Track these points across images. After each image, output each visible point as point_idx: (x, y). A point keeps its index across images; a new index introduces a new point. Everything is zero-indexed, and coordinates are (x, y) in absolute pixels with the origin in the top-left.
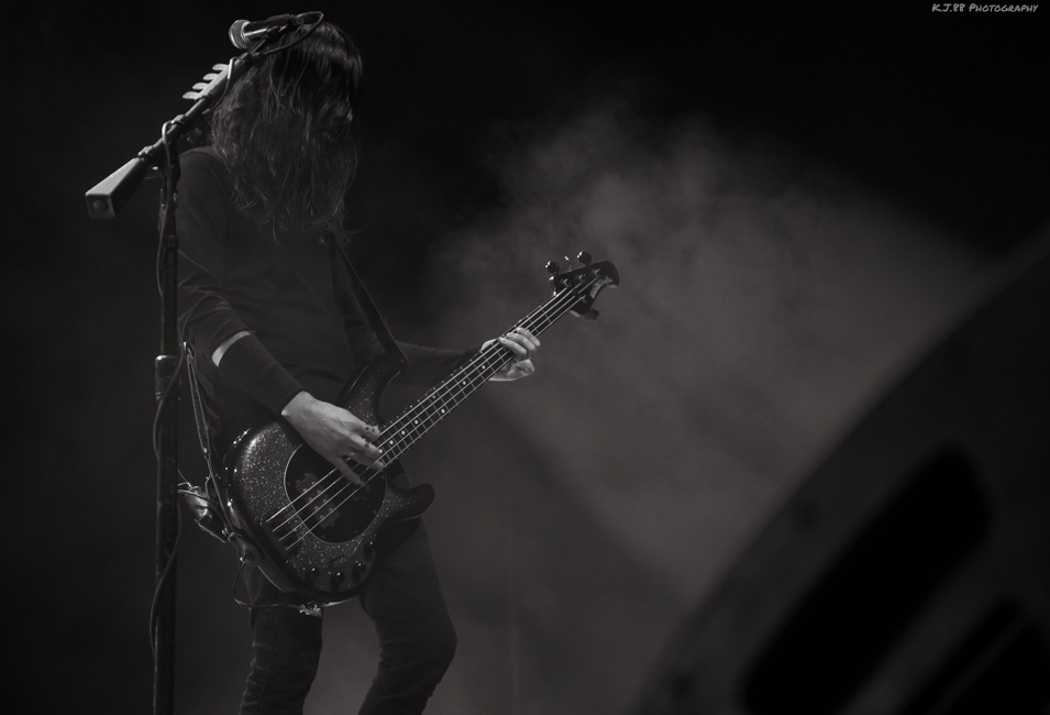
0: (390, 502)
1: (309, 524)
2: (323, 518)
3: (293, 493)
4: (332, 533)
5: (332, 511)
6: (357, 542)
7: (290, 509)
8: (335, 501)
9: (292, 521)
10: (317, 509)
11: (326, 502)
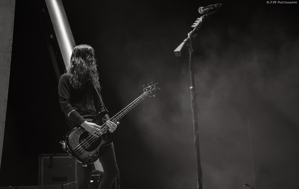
0: (103, 142)
1: (84, 148)
2: (87, 147)
3: (80, 142)
4: (89, 150)
5: (89, 145)
6: (94, 151)
7: (80, 146)
8: (90, 143)
9: (80, 148)
10: (86, 145)
11: (88, 144)
